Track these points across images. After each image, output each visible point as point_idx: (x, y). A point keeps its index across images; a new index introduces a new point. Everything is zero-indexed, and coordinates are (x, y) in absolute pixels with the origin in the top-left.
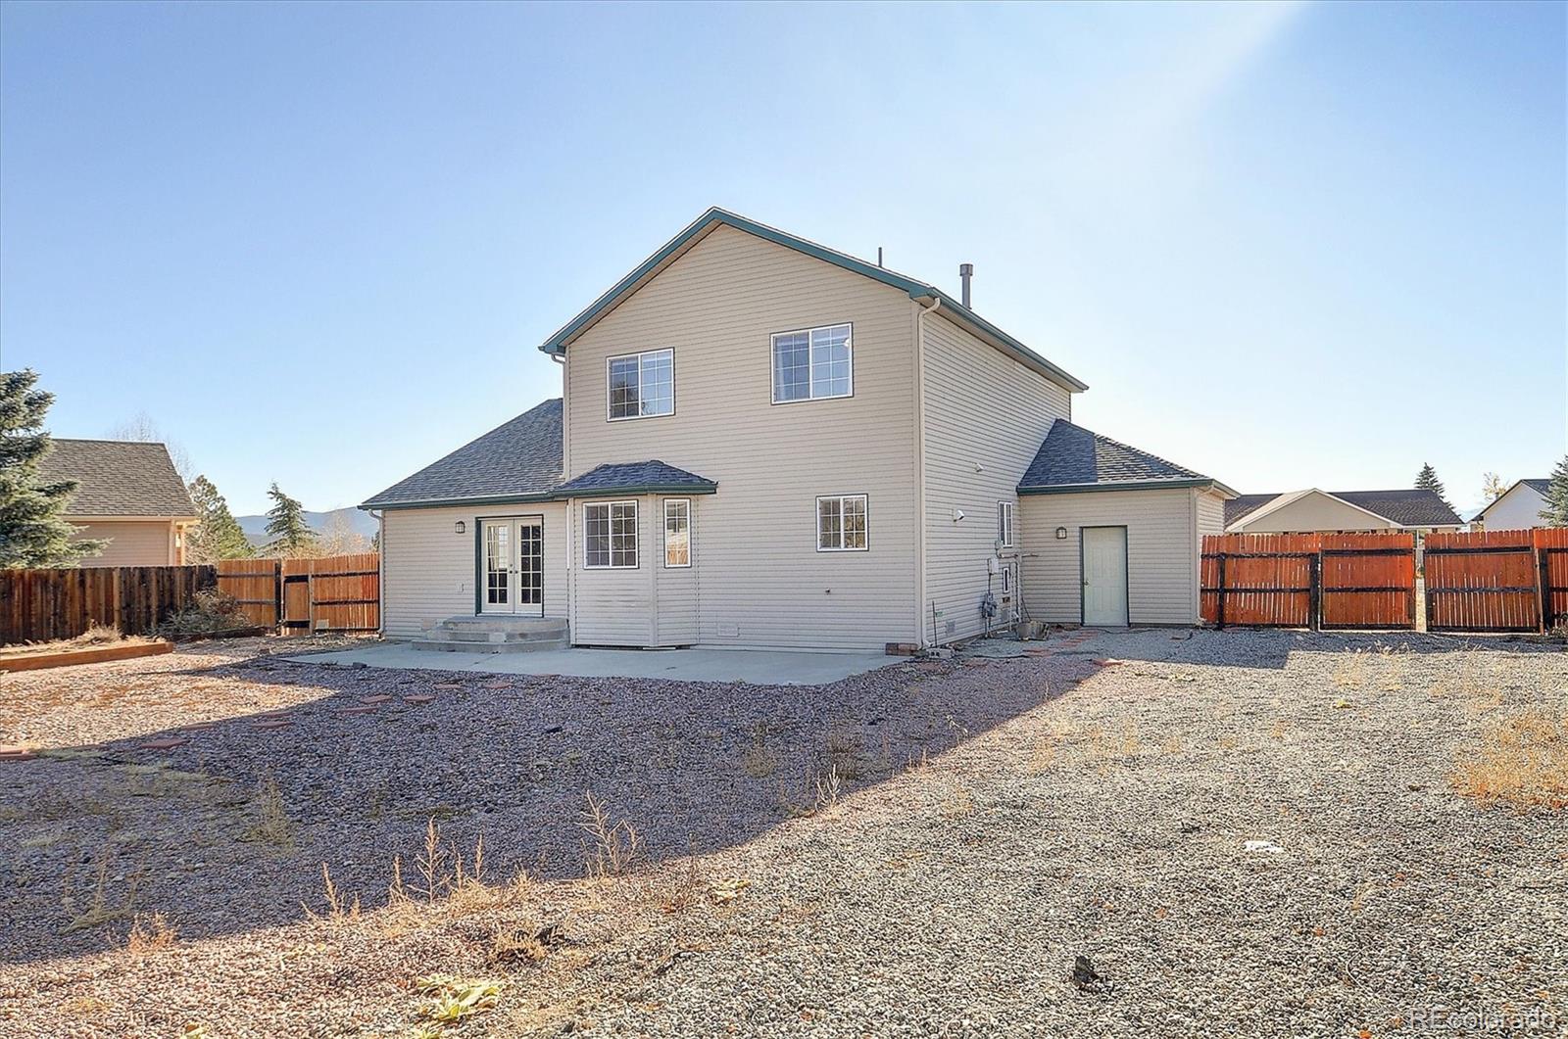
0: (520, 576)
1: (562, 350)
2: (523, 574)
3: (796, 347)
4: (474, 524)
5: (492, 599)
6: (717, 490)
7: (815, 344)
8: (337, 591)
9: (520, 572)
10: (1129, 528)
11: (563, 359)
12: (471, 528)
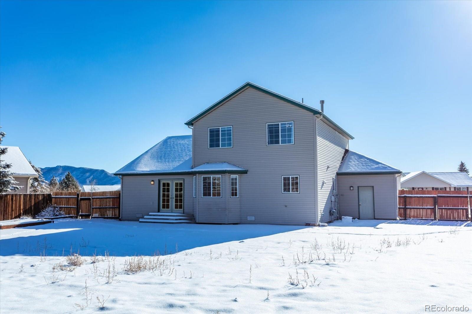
0: (174, 199)
1: (192, 124)
2: (175, 199)
3: (275, 128)
4: (158, 181)
5: (164, 207)
6: (248, 173)
7: (281, 127)
8: (102, 204)
9: (175, 198)
10: (374, 187)
11: (193, 128)
12: (157, 182)
